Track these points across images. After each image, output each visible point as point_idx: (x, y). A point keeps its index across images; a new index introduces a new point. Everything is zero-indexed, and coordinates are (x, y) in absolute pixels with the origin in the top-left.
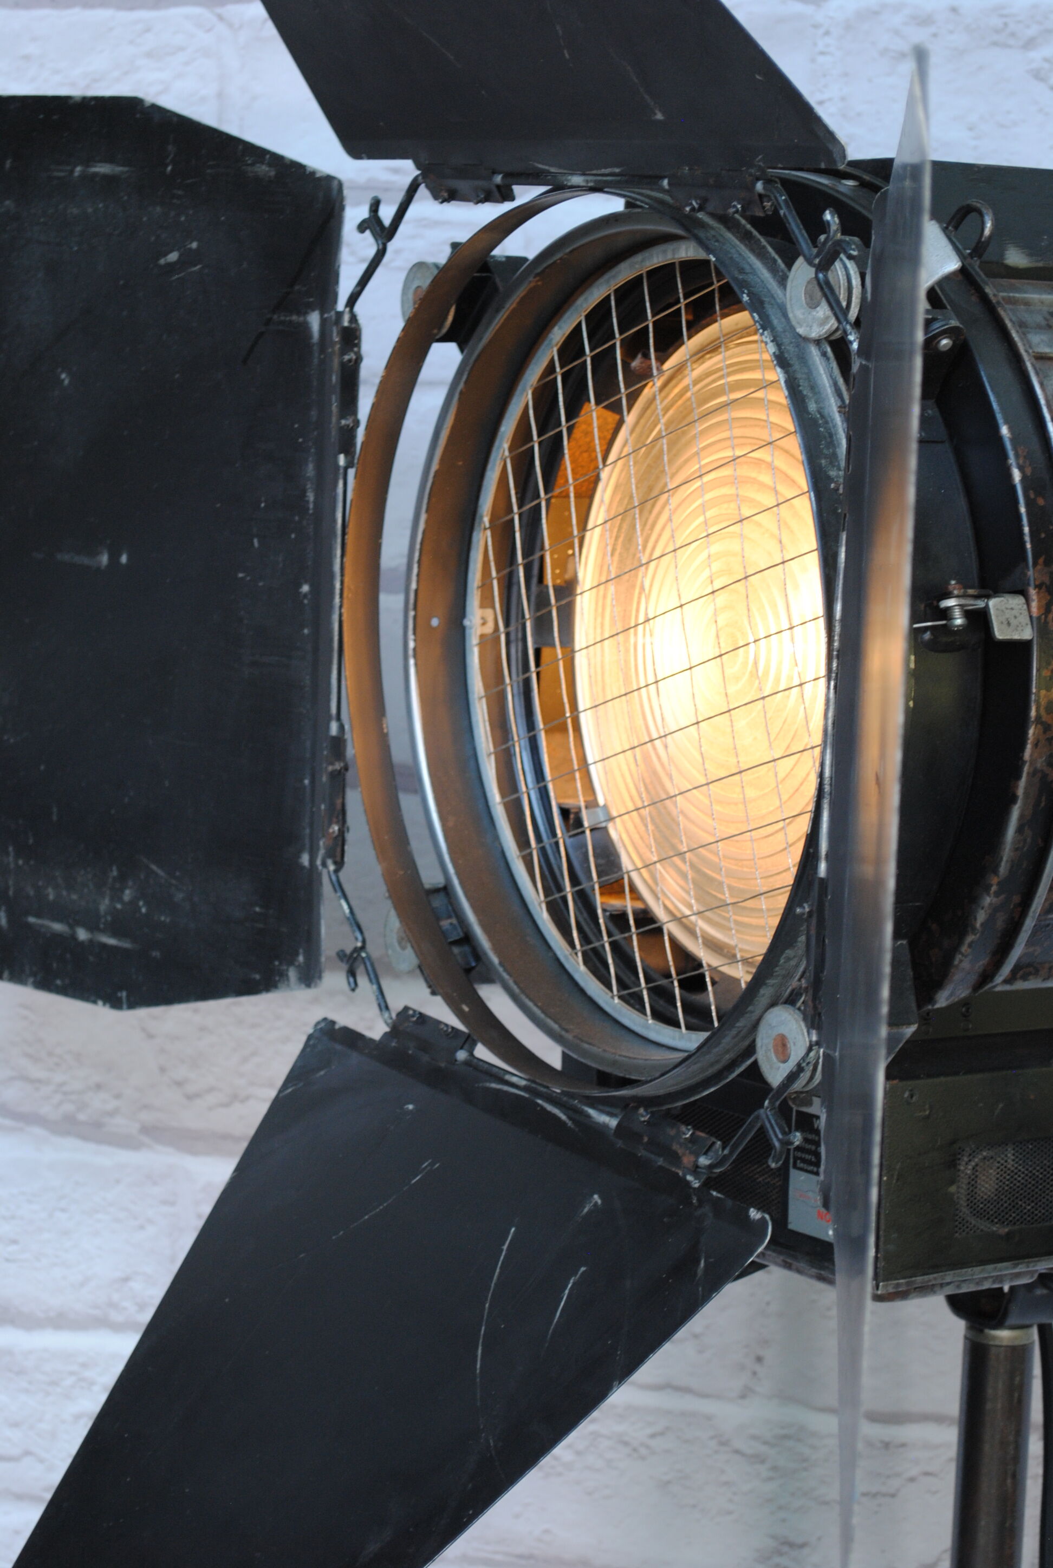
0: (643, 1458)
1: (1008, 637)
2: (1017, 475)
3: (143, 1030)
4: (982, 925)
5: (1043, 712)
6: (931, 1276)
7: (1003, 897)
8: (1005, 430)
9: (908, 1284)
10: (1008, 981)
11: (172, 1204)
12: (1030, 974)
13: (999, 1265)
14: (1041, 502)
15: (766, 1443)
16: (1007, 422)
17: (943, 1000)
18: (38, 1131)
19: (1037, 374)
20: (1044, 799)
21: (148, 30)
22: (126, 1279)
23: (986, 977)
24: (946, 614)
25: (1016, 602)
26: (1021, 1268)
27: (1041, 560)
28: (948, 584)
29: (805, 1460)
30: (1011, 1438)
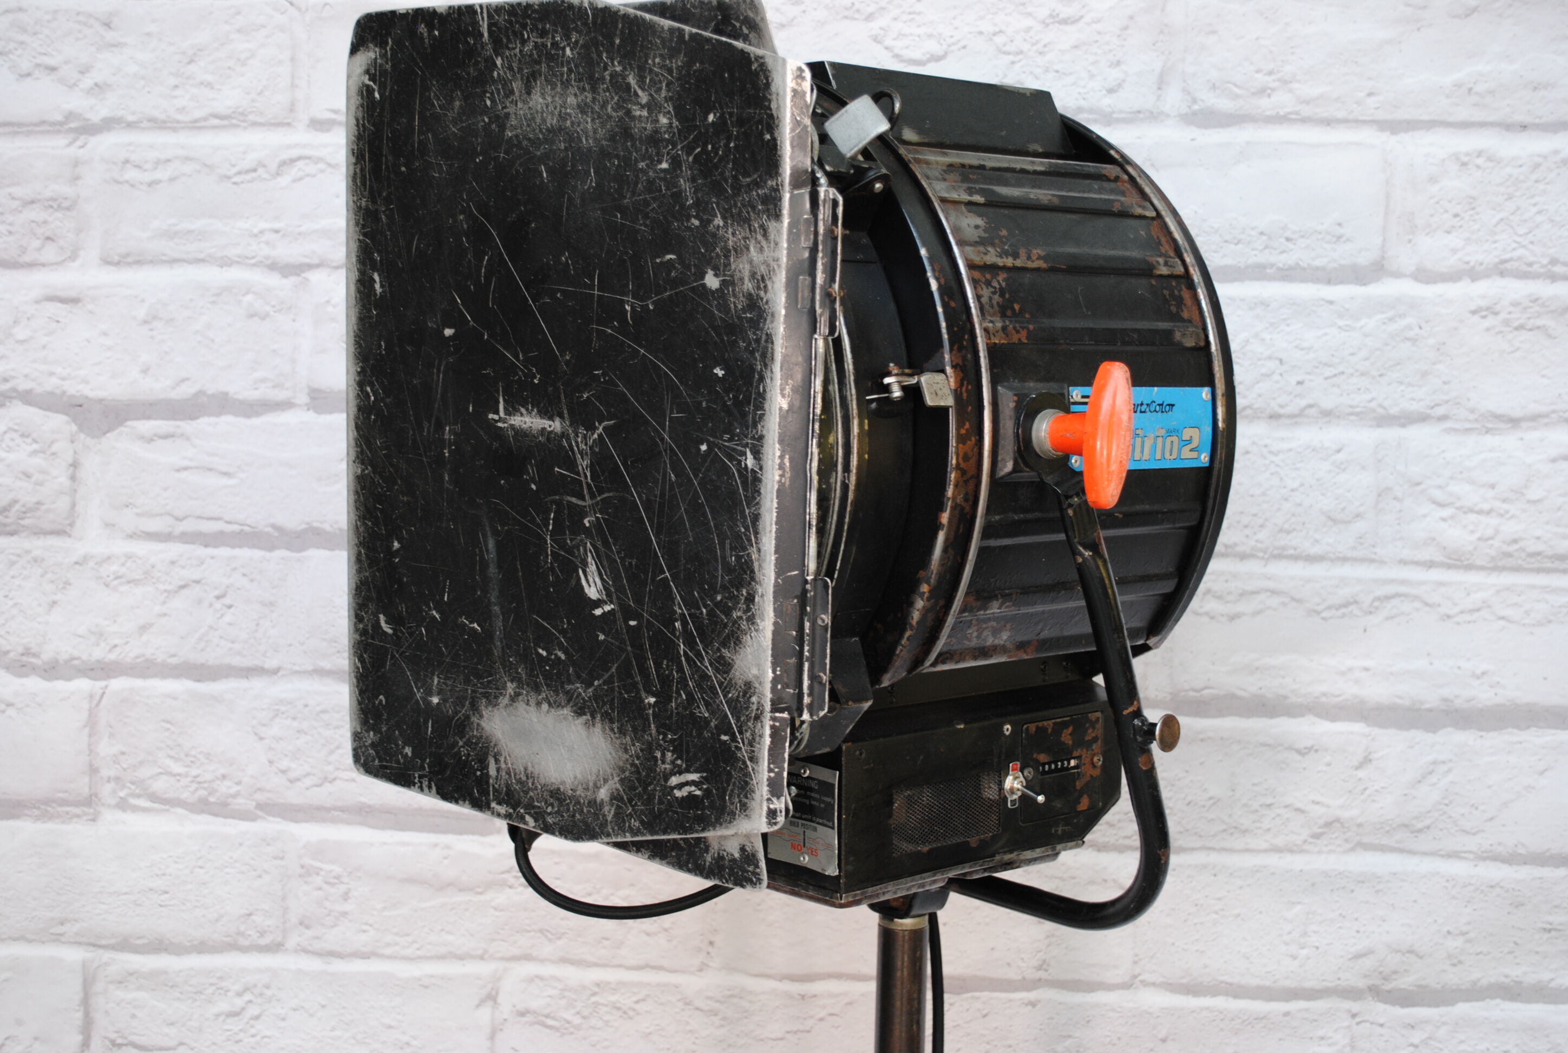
0: (631, 1018)
1: (937, 404)
2: (934, 285)
3: (256, 734)
4: (917, 623)
5: (961, 461)
6: (878, 887)
7: (932, 601)
8: (923, 252)
9: (862, 894)
10: (934, 664)
11: (282, 858)
12: (947, 658)
13: (924, 875)
14: (953, 304)
15: (718, 1001)
16: (924, 245)
17: (886, 682)
18: (180, 811)
19: (943, 211)
20: (961, 526)
21: (238, 13)
22: (250, 915)
23: (918, 662)
24: (887, 388)
25: (940, 377)
26: (938, 877)
27: (956, 347)
28: (888, 366)
29: (746, 1011)
30: (915, 996)
